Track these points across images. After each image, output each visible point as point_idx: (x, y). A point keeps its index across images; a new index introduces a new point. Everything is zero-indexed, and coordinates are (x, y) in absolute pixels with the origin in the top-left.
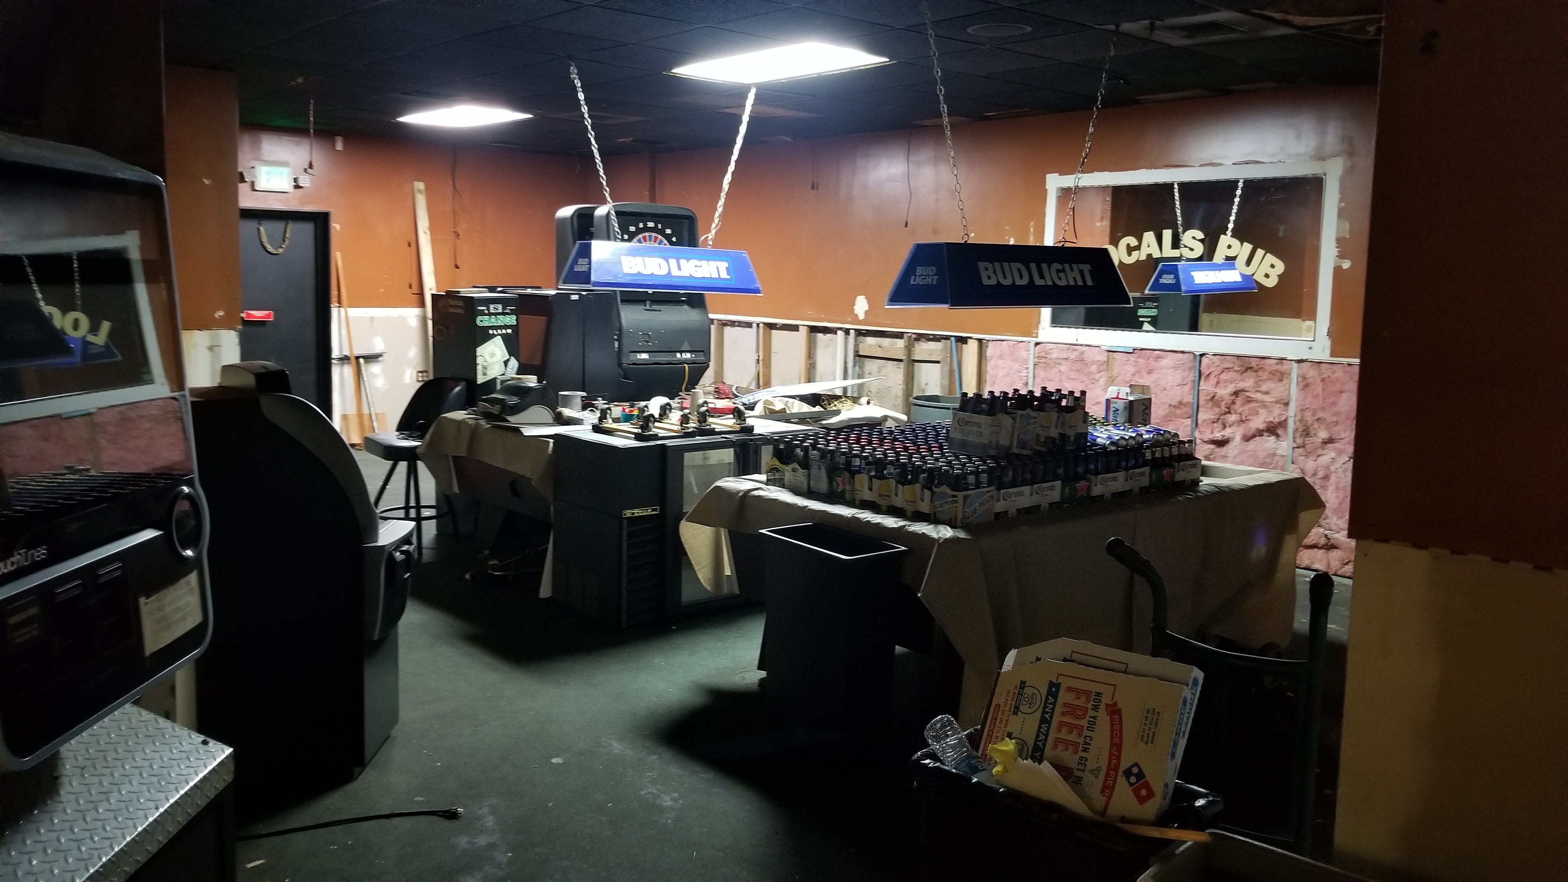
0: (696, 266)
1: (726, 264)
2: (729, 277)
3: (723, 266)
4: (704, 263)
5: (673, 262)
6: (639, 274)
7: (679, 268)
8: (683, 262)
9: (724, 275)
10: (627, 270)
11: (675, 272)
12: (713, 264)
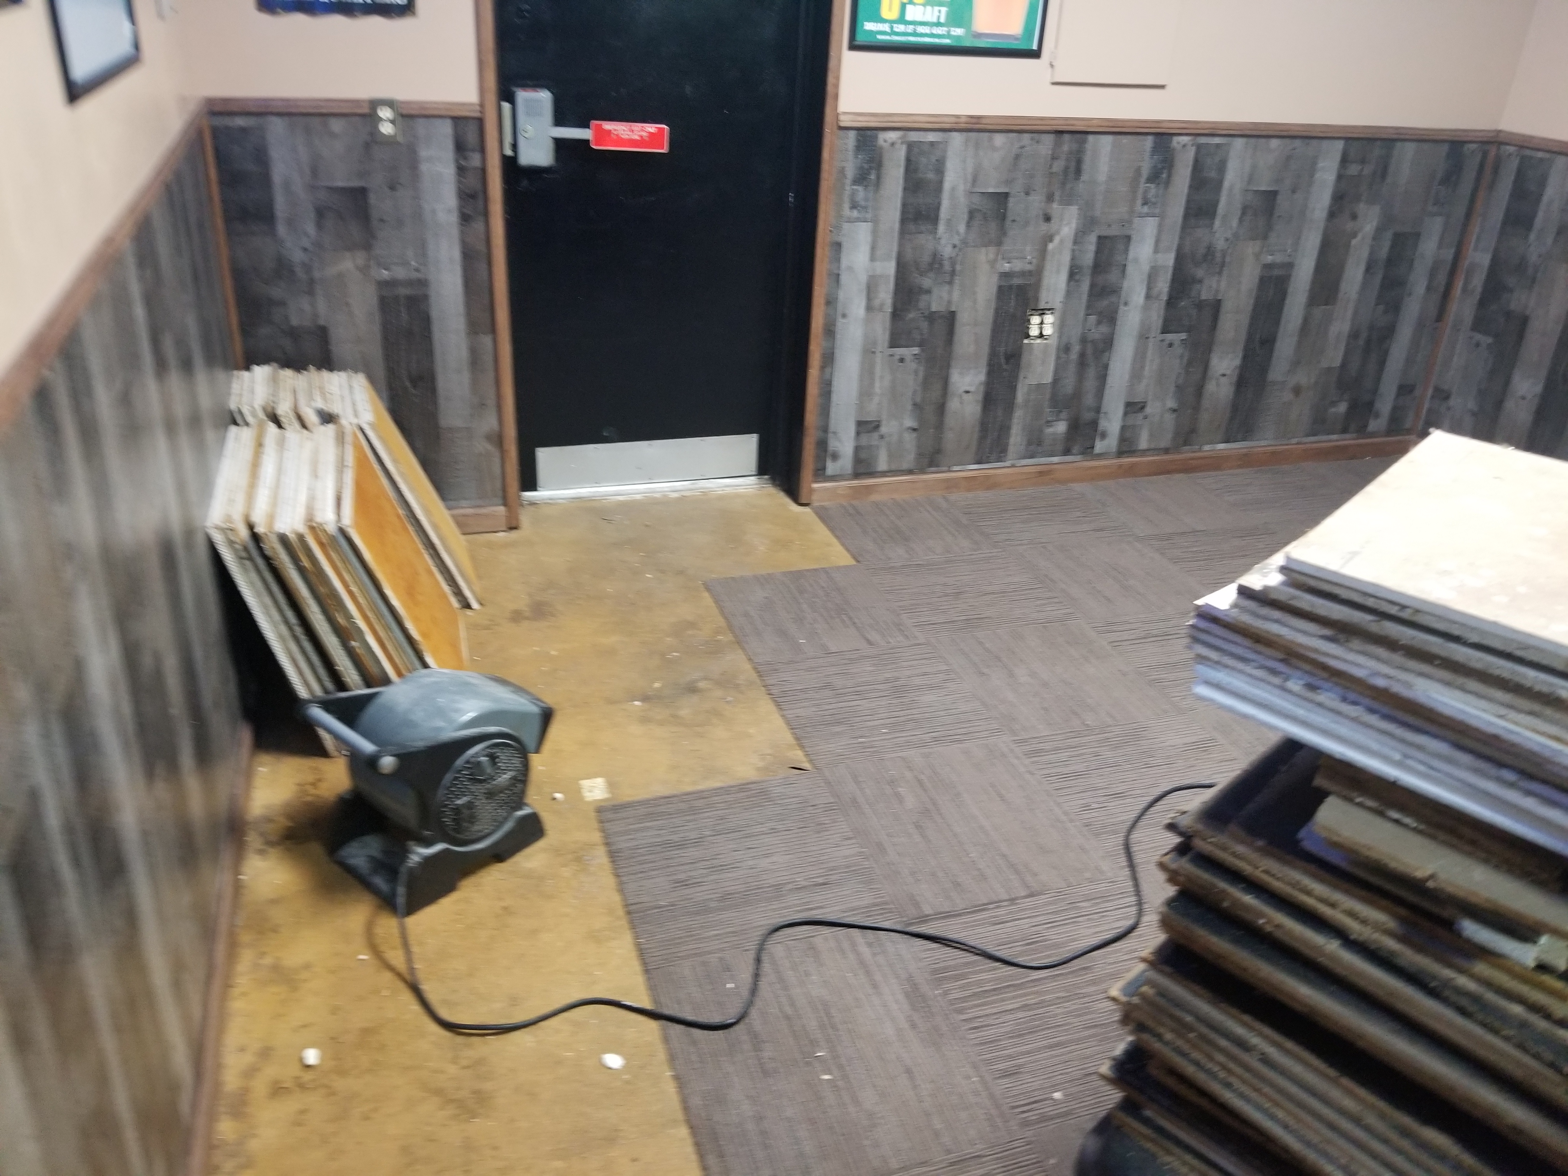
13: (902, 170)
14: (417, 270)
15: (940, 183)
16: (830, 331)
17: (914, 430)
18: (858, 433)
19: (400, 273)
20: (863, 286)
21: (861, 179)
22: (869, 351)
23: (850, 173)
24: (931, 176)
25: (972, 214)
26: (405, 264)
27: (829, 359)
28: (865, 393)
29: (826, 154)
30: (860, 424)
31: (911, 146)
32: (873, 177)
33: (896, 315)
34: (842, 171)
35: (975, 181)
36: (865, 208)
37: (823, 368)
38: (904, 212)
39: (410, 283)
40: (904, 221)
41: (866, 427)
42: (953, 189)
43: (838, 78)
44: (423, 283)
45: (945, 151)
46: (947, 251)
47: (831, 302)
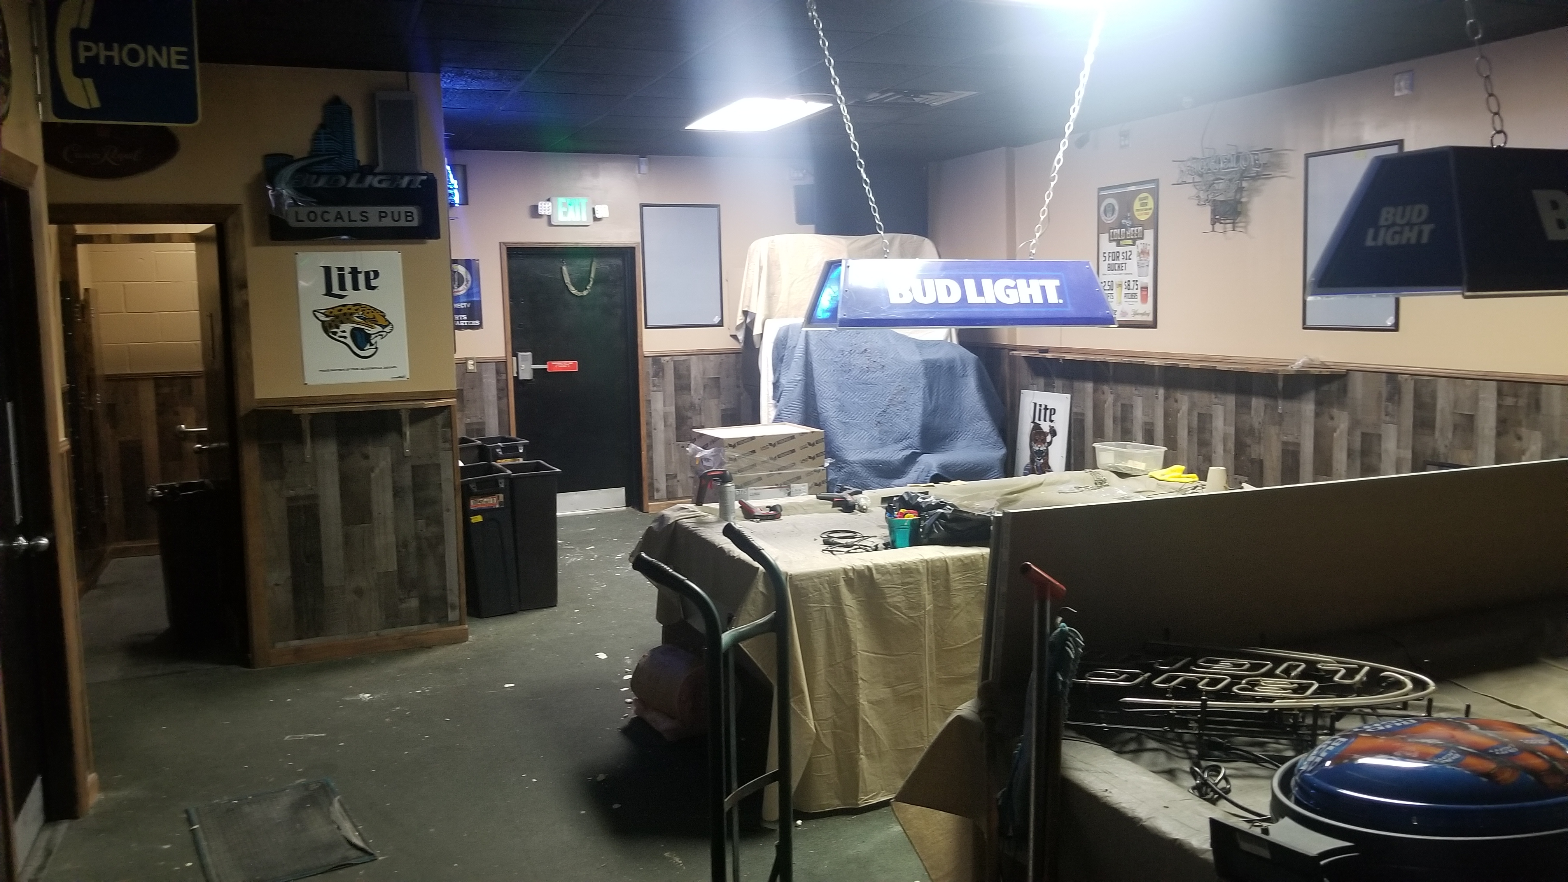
0: (1007, 287)
1: (1057, 282)
2: (1061, 301)
3: (1052, 285)
4: (1022, 283)
5: (970, 284)
6: (914, 304)
7: (980, 292)
8: (986, 283)
9: (1053, 298)
10: (894, 299)
11: (973, 298)
12: (1036, 284)
13: (673, 371)
14: (481, 419)
15: (690, 375)
16: (649, 436)
17: (693, 477)
18: (667, 480)
19: (474, 420)
20: (662, 417)
21: (656, 375)
22: (667, 444)
23: (651, 373)
24: (685, 372)
25: (705, 387)
26: (476, 416)
27: (650, 447)
28: (668, 461)
29: (640, 367)
30: (667, 475)
31: (675, 362)
32: (661, 374)
33: (678, 428)
34: (648, 373)
35: (704, 374)
36: (659, 386)
37: (648, 451)
38: (676, 387)
39: (478, 423)
40: (676, 390)
41: (670, 477)
42: (695, 377)
43: (642, 339)
44: (483, 423)
45: (690, 363)
46: (697, 401)
47: (648, 424)
